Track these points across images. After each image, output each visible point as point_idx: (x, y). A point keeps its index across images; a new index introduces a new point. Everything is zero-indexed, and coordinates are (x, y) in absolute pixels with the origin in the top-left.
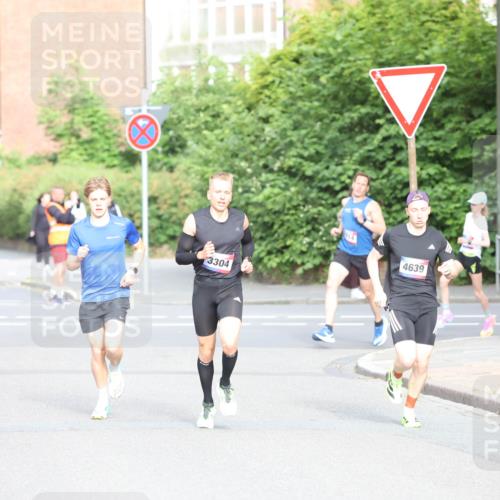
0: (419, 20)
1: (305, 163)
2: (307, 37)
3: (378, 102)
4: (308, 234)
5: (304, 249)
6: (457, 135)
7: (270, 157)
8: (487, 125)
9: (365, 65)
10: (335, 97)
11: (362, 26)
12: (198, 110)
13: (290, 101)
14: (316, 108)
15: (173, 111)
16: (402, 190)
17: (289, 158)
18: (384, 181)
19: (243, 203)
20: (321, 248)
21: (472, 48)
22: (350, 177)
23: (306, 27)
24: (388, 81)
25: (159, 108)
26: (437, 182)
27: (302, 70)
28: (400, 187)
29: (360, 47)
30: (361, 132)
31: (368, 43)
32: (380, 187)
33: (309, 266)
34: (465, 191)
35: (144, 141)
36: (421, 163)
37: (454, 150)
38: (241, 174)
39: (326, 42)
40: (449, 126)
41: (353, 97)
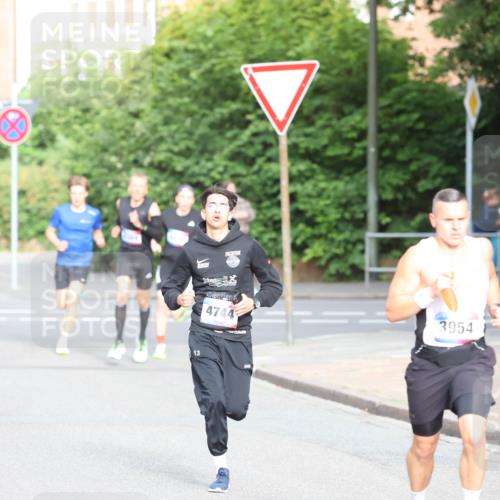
0: (289, 17)
1: (176, 158)
2: (178, 33)
3: (249, 98)
6: (328, 132)
7: (140, 153)
8: (358, 123)
9: (236, 61)
10: (206, 92)
11: (233, 22)
12: (69, 105)
13: (161, 97)
14: (186, 104)
15: (42, 105)
16: (272, 187)
17: (159, 152)
18: (254, 177)
19: (112, 197)
21: (343, 45)
23: (178, 23)
25: (29, 102)
26: (308, 178)
27: (173, 66)
28: (270, 183)
29: (231, 43)
30: (231, 128)
32: (250, 183)
34: (335, 189)
35: (14, 134)
36: (292, 159)
37: (325, 147)
39: (197, 37)
40: (320, 123)
41: (224, 93)
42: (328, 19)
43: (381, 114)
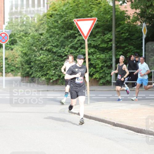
0: (89, 4)
1: (54, 48)
2: (54, 9)
3: (76, 29)
4: (54, 70)
5: (53, 74)
6: (100, 39)
7: (42, 46)
8: (109, 37)
9: (72, 18)
11: (71, 6)
13: (49, 29)
17: (48, 46)
18: (78, 53)
19: (34, 60)
20: (58, 74)
21: (105, 13)
22: (67, 52)
23: (54, 6)
25: (8, 30)
26: (94, 54)
27: (52, 19)
31: (73, 11)
32: (76, 55)
33: (54, 79)
35: (4, 40)
39: (60, 10)
40: (98, 37)
41: (68, 27)
42: (100, 4)
43: (116, 34)
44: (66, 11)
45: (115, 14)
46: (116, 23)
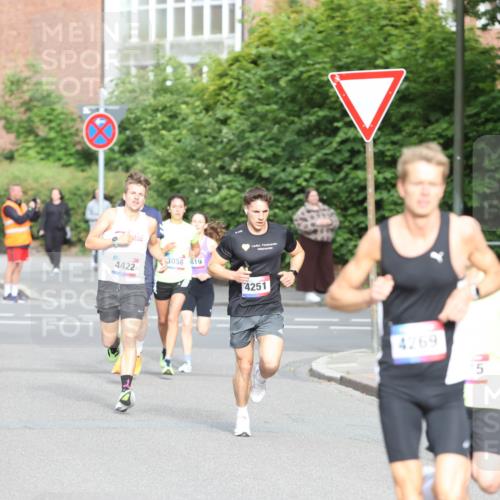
0: (378, 23)
1: (262, 165)
2: (266, 40)
3: (337, 105)
6: (414, 139)
7: (227, 159)
8: (444, 130)
9: (324, 68)
10: (293, 99)
11: (321, 29)
12: (156, 111)
13: (246, 104)
14: (273, 111)
15: (130, 111)
16: (358, 194)
17: (246, 160)
18: (341, 184)
19: (199, 204)
21: (431, 53)
22: (306, 180)
23: (265, 29)
24: (347, 85)
25: (117, 107)
26: (393, 186)
27: (260, 72)
28: (356, 190)
29: (319, 50)
30: (318, 135)
31: (327, 46)
32: (336, 190)
35: (101, 140)
36: (378, 167)
38: (198, 174)
39: (284, 44)
40: (407, 130)
41: (312, 99)
42: (416, 27)
43: (467, 122)
44: (304, 48)
45: (463, 56)
46: (466, 87)
